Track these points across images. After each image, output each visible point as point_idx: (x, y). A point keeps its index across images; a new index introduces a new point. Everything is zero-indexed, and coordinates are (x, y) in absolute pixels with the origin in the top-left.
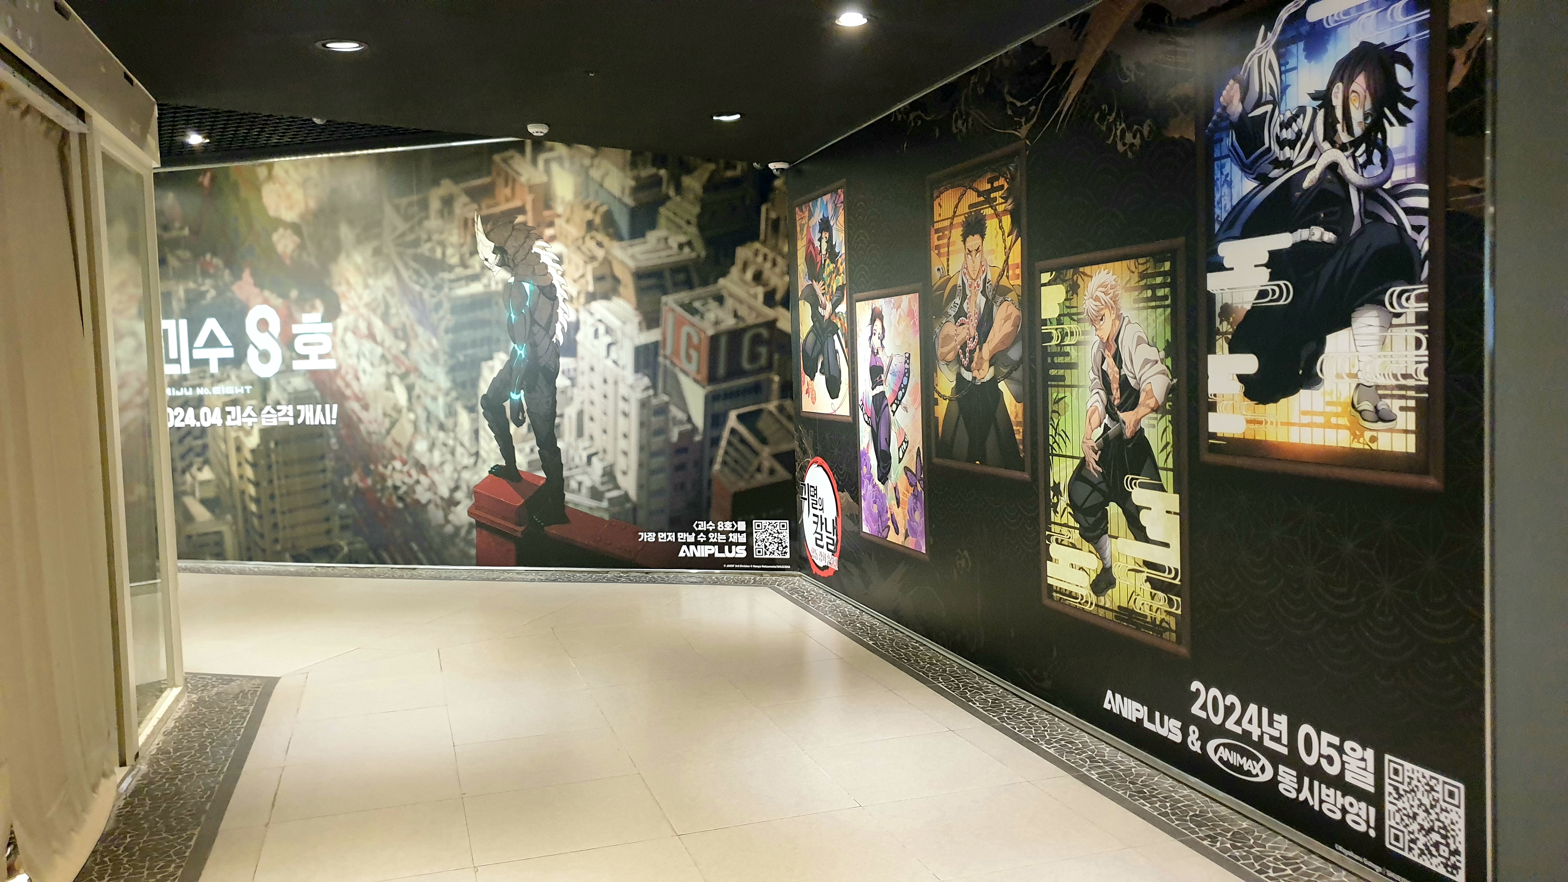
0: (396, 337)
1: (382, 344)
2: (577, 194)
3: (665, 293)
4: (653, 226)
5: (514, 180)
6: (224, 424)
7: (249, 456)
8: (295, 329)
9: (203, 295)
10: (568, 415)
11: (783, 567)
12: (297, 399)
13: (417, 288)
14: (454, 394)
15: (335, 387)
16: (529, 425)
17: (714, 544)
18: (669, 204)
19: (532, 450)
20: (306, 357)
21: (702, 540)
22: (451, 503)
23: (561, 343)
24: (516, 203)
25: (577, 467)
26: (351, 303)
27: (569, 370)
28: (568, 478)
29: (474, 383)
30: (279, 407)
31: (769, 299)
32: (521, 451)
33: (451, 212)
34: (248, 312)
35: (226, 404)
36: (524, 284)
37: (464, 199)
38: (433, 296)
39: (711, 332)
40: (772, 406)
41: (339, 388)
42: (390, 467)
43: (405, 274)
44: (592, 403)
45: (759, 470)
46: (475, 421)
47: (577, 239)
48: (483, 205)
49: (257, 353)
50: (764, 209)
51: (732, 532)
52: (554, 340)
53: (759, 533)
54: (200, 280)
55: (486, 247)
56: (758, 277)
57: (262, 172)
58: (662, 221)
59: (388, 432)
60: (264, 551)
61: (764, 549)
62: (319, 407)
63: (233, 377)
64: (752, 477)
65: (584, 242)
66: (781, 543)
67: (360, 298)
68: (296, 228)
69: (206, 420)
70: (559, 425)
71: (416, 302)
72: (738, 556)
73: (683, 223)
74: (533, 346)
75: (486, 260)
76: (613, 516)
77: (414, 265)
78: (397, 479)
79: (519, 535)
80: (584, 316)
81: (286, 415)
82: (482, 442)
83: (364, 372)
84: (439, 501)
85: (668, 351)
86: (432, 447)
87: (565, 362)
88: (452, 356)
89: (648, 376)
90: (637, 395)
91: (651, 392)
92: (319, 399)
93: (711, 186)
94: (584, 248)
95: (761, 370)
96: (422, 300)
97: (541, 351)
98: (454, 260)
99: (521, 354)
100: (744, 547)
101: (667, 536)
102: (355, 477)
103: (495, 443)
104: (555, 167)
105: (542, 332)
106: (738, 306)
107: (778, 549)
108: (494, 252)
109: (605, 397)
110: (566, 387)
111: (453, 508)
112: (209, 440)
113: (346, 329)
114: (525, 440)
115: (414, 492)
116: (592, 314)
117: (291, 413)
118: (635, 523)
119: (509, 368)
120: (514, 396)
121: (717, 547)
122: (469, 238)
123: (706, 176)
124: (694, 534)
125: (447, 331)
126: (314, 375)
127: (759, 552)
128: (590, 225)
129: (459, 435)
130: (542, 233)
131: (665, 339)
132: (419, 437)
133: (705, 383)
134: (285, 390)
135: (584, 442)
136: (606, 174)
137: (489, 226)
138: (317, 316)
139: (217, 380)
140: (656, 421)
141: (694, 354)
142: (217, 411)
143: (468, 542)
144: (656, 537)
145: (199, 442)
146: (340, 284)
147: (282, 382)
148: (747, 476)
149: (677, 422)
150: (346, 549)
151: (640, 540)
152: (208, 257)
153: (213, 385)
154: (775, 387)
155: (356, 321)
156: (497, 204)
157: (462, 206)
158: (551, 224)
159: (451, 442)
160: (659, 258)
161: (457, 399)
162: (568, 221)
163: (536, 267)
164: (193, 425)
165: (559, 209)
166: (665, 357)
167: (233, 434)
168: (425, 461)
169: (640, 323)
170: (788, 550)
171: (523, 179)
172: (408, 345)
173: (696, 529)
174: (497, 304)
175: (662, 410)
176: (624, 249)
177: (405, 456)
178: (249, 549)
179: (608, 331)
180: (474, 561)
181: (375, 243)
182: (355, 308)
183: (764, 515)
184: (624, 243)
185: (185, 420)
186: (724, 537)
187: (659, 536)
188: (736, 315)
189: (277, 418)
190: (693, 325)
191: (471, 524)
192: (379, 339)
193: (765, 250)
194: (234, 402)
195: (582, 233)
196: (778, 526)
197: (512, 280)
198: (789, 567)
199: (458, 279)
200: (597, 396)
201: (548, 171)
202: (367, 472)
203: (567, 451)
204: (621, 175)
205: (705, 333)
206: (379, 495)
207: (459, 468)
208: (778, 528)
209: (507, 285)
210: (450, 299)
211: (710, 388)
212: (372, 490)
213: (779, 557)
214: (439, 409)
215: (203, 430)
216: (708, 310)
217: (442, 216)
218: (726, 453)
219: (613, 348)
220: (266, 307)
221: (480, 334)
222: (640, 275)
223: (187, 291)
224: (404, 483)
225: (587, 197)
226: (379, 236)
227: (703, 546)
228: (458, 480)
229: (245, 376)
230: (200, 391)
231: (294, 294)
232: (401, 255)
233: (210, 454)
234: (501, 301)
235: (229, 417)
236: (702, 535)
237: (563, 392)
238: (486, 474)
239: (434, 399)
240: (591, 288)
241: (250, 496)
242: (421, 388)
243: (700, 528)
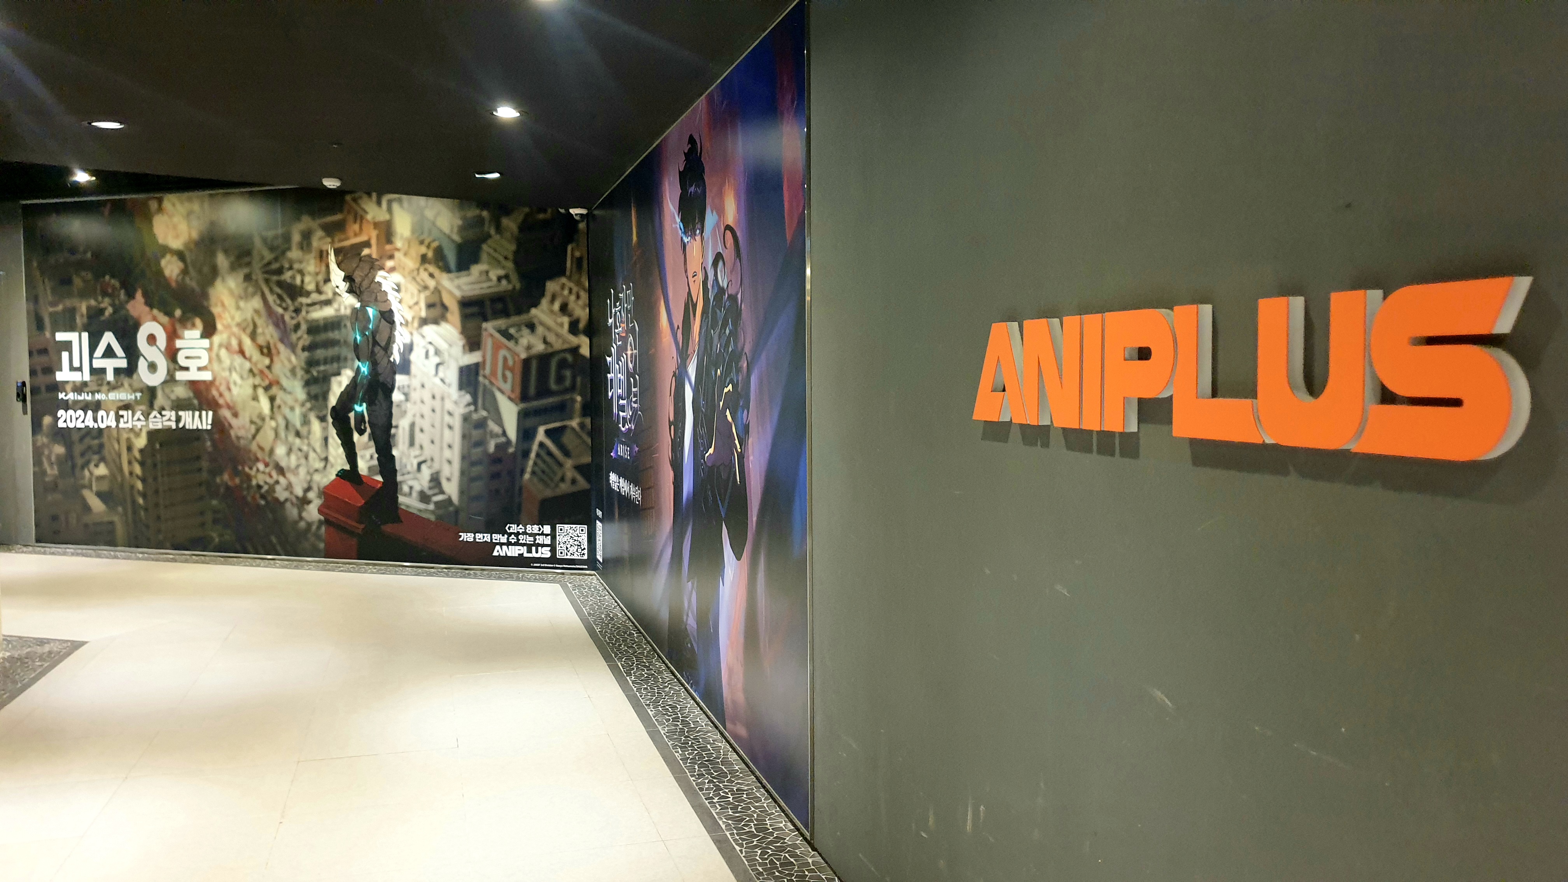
0: (262, 353)
1: (249, 359)
2: (413, 231)
3: (486, 319)
4: (476, 260)
5: (362, 218)
6: (117, 426)
7: (137, 455)
8: (179, 343)
9: (102, 311)
10: (401, 426)
11: (581, 567)
12: (179, 405)
13: (280, 311)
14: (308, 405)
15: (210, 397)
16: (369, 434)
17: (523, 545)
18: (490, 242)
19: (372, 457)
20: (187, 369)
21: (513, 541)
22: (304, 501)
23: (397, 363)
24: (363, 238)
25: (409, 473)
26: (225, 322)
27: (403, 387)
28: (401, 482)
29: (325, 396)
30: (164, 413)
31: (574, 329)
32: (362, 457)
33: (309, 245)
34: (139, 328)
35: (120, 408)
36: (367, 308)
37: (320, 233)
38: (292, 318)
39: (523, 356)
40: (574, 423)
41: (214, 397)
42: (255, 469)
43: (271, 298)
44: (422, 416)
45: (563, 479)
46: (325, 429)
47: (413, 271)
48: (336, 239)
49: (146, 364)
50: (569, 248)
51: (539, 534)
52: (392, 359)
53: (562, 536)
54: (100, 298)
55: (337, 276)
56: (564, 308)
57: (154, 205)
58: (484, 257)
59: (254, 437)
60: (149, 539)
61: (566, 551)
62: (197, 413)
63: (126, 385)
64: (557, 486)
65: (418, 274)
66: (580, 546)
67: (233, 318)
68: (180, 255)
69: (102, 422)
70: (394, 435)
71: (278, 322)
72: (543, 556)
73: (501, 259)
74: (374, 364)
75: (337, 287)
76: (439, 518)
77: (278, 290)
78: (261, 479)
79: (360, 531)
80: (417, 339)
81: (169, 420)
82: (331, 449)
83: (235, 383)
84: (294, 500)
85: (487, 371)
86: (290, 451)
87: (400, 379)
88: (307, 371)
89: (470, 393)
90: (460, 411)
91: (472, 408)
92: (197, 407)
93: (524, 227)
94: (418, 279)
95: (566, 391)
96: (284, 322)
97: (380, 369)
98: (310, 286)
99: (364, 371)
100: (549, 548)
101: (484, 537)
102: (226, 477)
103: (341, 450)
104: (395, 206)
105: (382, 352)
106: (547, 334)
107: (577, 551)
108: (344, 281)
109: (433, 411)
110: (401, 402)
111: (306, 506)
112: (105, 439)
113: (220, 346)
114: (366, 448)
115: (274, 491)
116: (423, 337)
117: (173, 418)
118: (456, 524)
119: (354, 384)
120: (358, 408)
121: (525, 547)
122: (324, 268)
123: (521, 218)
124: (506, 536)
125: (304, 349)
126: (193, 385)
127: (561, 553)
128: (424, 259)
129: (312, 442)
130: (384, 265)
131: (484, 362)
132: (279, 443)
133: (518, 400)
134: (169, 398)
135: (415, 451)
136: (438, 214)
137: (340, 258)
138: (196, 333)
139: (112, 387)
140: (476, 434)
141: (509, 374)
142: (112, 414)
143: (318, 537)
144: (475, 538)
145: (96, 442)
146: (216, 305)
147: (167, 390)
148: (552, 485)
149: (494, 435)
150: (217, 540)
151: (461, 539)
152: (107, 277)
153: (109, 391)
154: (578, 406)
155: (229, 338)
156: (347, 239)
157: (319, 240)
158: (391, 257)
159: (305, 448)
160: (481, 288)
161: (311, 409)
162: (405, 254)
163: (378, 294)
164: (91, 427)
165: (399, 244)
166: (485, 377)
167: (125, 436)
168: (283, 464)
169: (464, 346)
170: (586, 552)
171: (369, 217)
172: (272, 361)
173: (509, 531)
174: (345, 326)
175: (481, 424)
176: (451, 280)
177: (267, 459)
178: (136, 538)
179: (437, 352)
180: (323, 554)
181: (246, 270)
182: (227, 327)
183: (567, 521)
184: (450, 275)
185: (85, 421)
186: (532, 539)
187: (477, 537)
188: (545, 341)
189: (162, 422)
190: (509, 349)
191: (320, 521)
192: (247, 354)
193: (572, 285)
194: (127, 407)
195: (417, 265)
196: (578, 530)
197: (358, 305)
198: (586, 567)
199: (313, 304)
200: (426, 410)
201: (390, 210)
202: (236, 473)
203: (401, 459)
204: (450, 214)
205: (519, 356)
206: (245, 493)
207: (311, 471)
208: (578, 532)
209: (355, 311)
210: (307, 321)
211: (523, 405)
212: (239, 488)
213: (578, 558)
214: (296, 419)
215: (100, 430)
216: (522, 336)
217: (302, 248)
218: (535, 464)
219: (441, 368)
220: (155, 324)
221: (331, 352)
222: (465, 304)
223: (89, 308)
224: (266, 483)
225: (422, 233)
226: (249, 264)
227: (513, 547)
228: (310, 482)
229: (136, 385)
230: (98, 396)
231: (178, 313)
232: (267, 281)
233: (106, 452)
234: (349, 324)
235: (121, 420)
236: (513, 536)
237: (398, 406)
238: (333, 477)
239: (292, 409)
240: (423, 314)
241: (139, 490)
242: (282, 400)
243: (511, 531)
